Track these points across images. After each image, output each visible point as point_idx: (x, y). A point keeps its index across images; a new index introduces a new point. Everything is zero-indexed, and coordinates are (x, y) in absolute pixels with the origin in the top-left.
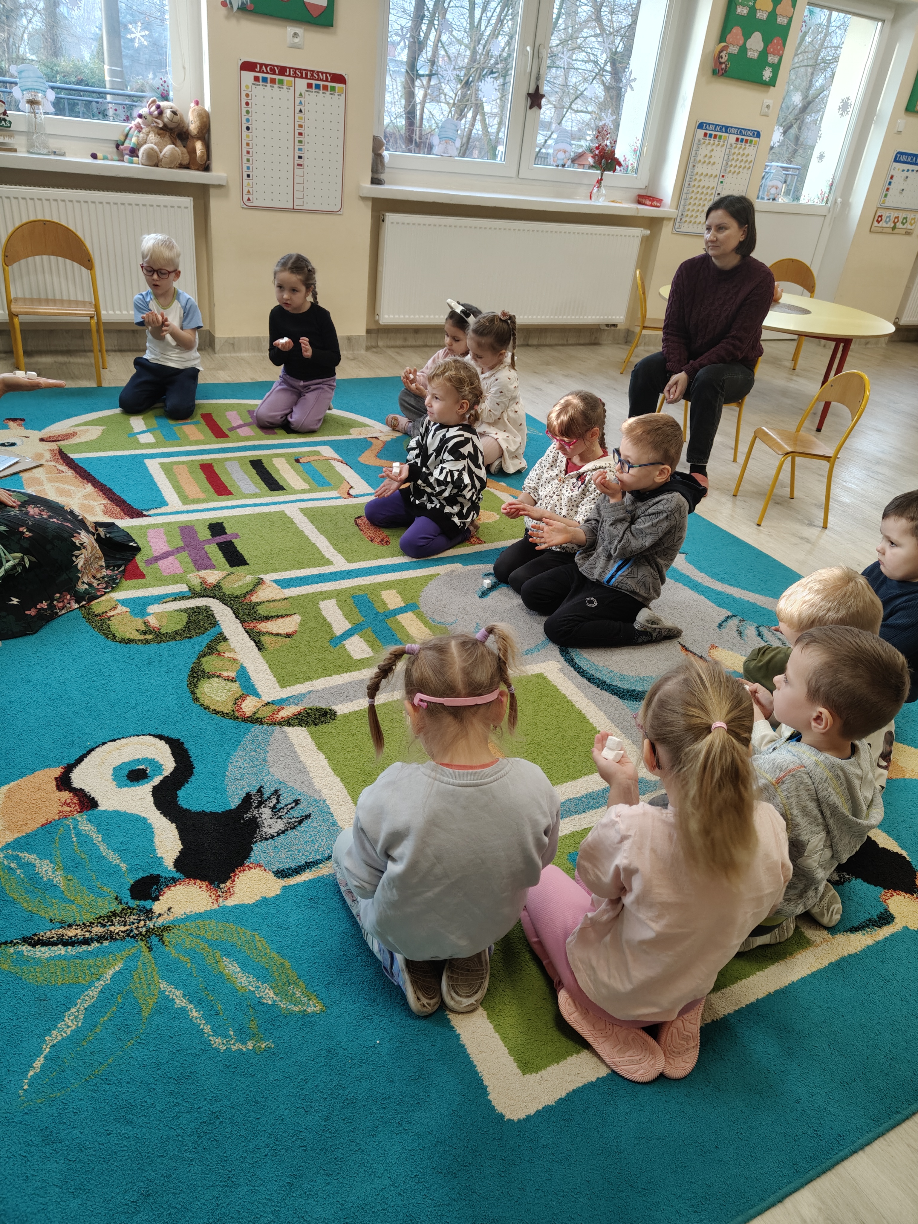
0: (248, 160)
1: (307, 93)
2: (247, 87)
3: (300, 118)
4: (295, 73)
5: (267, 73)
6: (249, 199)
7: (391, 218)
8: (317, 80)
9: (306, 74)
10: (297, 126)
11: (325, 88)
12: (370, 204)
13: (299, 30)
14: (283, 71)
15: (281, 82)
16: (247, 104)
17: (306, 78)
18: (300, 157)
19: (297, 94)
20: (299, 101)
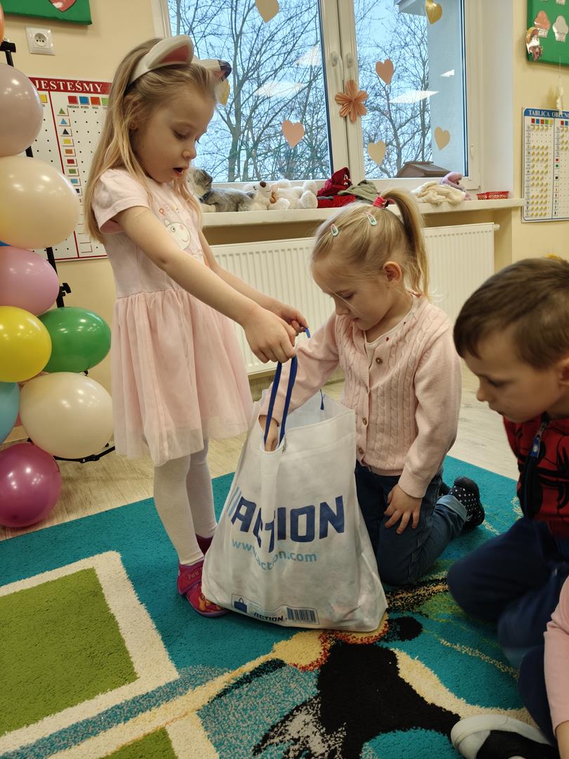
1: (71, 110)
3: (66, 141)
4: (48, 85)
8: (82, 92)
9: (65, 86)
10: (63, 153)
11: (96, 101)
17: (66, 90)
19: (57, 112)
20: (61, 121)
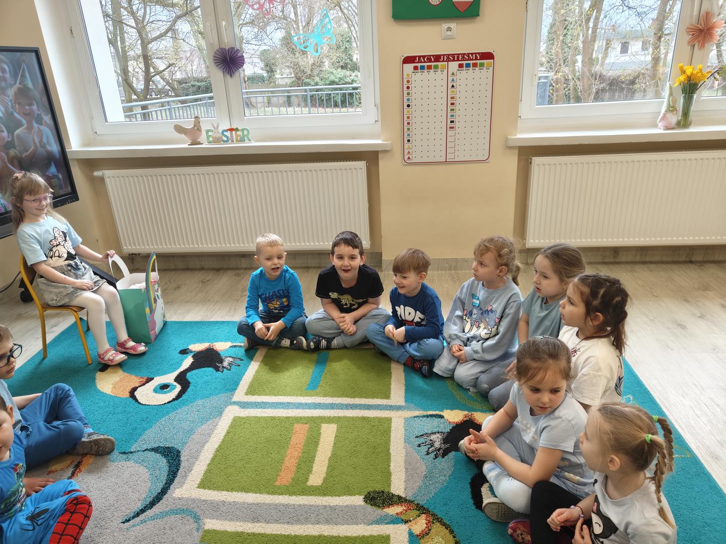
0: (408, 129)
1: (459, 72)
2: (408, 75)
3: (452, 92)
4: (448, 58)
5: (425, 62)
6: (409, 158)
7: (537, 161)
8: (468, 60)
9: (458, 58)
10: (449, 98)
11: (475, 65)
12: (517, 151)
13: (453, 25)
14: (437, 58)
15: (436, 67)
16: (408, 88)
17: (458, 60)
18: (452, 122)
19: (450, 74)
20: (451, 79)
